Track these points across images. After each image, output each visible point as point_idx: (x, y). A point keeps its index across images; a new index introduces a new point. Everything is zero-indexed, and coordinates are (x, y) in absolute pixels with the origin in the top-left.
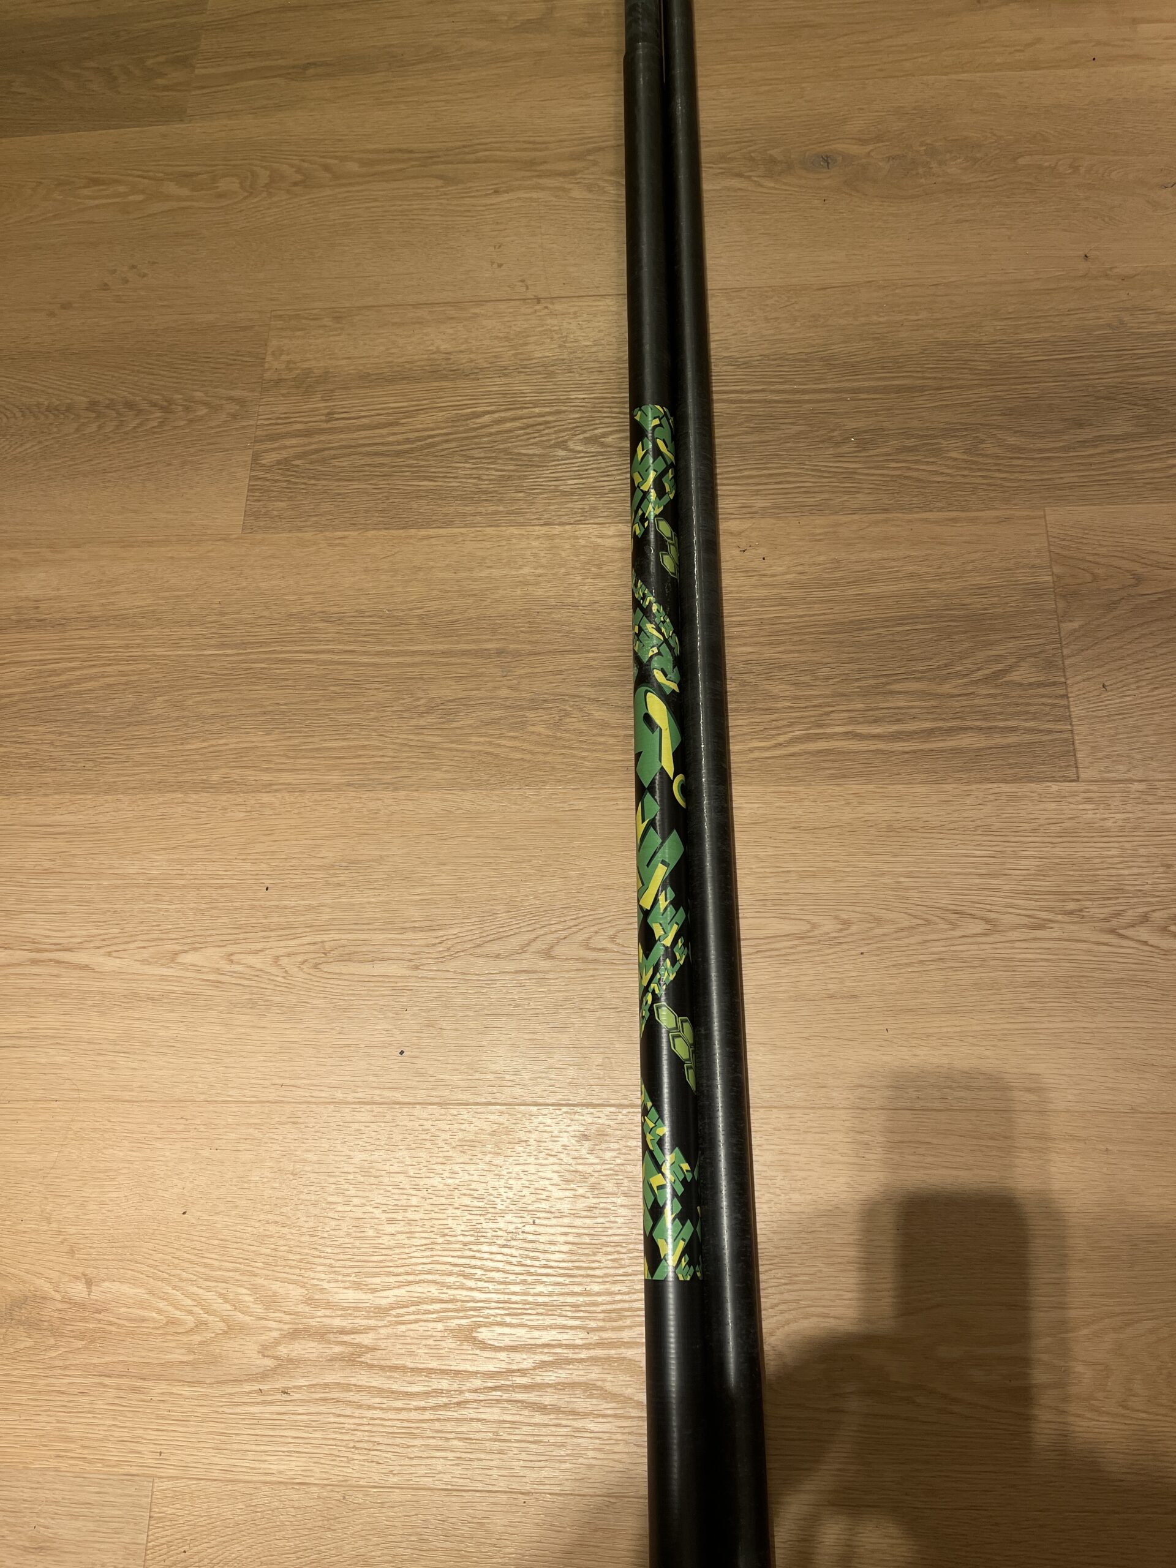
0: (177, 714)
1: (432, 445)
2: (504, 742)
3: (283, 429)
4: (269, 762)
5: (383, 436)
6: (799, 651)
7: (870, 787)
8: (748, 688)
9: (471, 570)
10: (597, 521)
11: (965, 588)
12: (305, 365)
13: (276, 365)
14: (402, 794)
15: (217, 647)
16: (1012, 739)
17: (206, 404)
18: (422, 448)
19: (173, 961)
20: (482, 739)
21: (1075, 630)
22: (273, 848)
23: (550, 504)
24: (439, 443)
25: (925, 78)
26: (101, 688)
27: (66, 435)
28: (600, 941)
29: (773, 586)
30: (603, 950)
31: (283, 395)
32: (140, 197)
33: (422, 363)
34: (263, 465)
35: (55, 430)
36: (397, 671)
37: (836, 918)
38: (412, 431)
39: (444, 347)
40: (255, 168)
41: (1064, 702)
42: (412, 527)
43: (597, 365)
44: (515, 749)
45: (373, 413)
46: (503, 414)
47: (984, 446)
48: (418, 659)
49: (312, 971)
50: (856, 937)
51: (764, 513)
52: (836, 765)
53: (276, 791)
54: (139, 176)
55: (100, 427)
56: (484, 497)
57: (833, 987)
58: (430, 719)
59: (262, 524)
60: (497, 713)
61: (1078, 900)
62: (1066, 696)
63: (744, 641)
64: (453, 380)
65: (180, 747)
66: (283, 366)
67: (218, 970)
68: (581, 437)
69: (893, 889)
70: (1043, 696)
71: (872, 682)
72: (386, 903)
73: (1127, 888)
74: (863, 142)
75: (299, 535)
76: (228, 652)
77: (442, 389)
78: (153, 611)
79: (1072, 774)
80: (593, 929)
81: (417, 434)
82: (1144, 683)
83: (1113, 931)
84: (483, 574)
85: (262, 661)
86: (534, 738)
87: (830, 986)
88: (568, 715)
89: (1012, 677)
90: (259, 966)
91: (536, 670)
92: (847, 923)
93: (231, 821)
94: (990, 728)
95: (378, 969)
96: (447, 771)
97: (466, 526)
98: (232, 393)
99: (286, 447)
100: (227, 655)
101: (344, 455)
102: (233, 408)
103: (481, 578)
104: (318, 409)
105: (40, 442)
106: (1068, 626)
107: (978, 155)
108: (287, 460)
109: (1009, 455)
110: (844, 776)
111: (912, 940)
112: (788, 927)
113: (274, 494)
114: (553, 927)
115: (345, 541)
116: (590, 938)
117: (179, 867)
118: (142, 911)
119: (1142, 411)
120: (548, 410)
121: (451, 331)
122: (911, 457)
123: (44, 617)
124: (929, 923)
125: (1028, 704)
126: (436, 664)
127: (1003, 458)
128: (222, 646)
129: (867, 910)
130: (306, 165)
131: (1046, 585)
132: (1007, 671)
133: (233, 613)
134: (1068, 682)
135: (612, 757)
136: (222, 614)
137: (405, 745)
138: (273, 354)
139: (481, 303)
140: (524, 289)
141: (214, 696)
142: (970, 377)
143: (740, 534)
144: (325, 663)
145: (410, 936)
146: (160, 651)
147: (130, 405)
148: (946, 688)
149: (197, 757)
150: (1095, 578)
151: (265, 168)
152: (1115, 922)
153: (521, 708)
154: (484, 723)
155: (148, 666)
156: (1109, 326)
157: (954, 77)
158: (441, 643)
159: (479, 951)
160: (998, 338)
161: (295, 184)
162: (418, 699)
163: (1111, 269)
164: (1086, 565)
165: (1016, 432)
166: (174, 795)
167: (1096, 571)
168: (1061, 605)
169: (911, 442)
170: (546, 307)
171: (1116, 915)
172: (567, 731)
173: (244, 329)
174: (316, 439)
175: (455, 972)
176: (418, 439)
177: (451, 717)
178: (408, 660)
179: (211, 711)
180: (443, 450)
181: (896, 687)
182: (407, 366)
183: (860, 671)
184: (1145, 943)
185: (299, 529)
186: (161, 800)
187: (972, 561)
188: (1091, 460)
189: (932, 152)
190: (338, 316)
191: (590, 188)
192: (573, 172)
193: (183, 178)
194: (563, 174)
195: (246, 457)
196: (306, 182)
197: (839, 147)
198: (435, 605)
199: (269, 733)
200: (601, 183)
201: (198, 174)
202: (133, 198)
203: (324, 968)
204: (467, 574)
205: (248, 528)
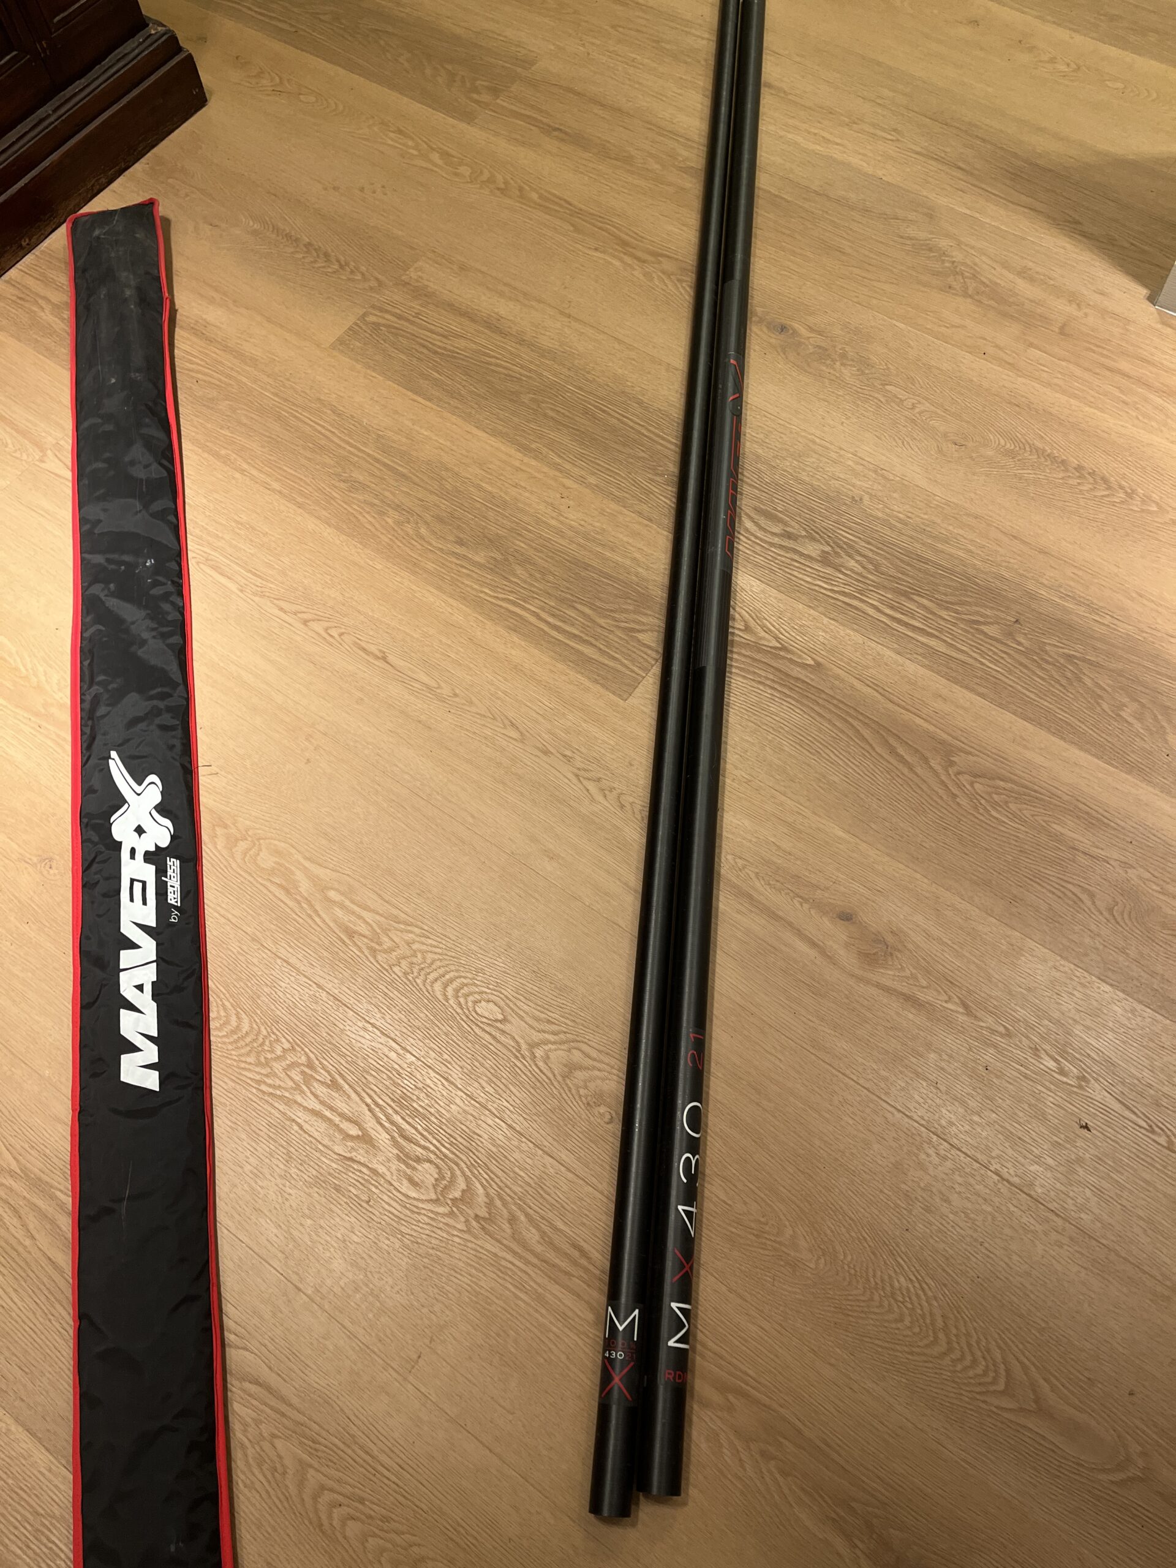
0: (229, 413)
1: (455, 357)
2: (367, 516)
3: (389, 308)
4: (253, 460)
5: (434, 339)
6: (546, 561)
7: (523, 643)
8: (506, 562)
9: (421, 427)
10: (504, 441)
12: (426, 283)
13: (413, 275)
14: (299, 510)
15: (272, 393)
16: (611, 663)
17: (363, 274)
18: (448, 356)
20: (358, 508)
23: (487, 419)
24: (459, 358)
28: (334, 632)
29: (562, 524)
30: (331, 636)
31: (403, 291)
32: (415, 152)
34: (366, 320)
36: (346, 454)
38: (451, 345)
39: (502, 312)
40: (485, 170)
42: (411, 391)
43: (571, 366)
44: (371, 523)
45: (441, 326)
46: (502, 363)
51: (589, 486)
52: (517, 624)
53: (245, 475)
56: (458, 397)
58: (342, 485)
59: (342, 348)
60: (376, 502)
63: (525, 541)
64: (492, 331)
66: (415, 277)
68: (531, 396)
70: (645, 653)
71: (569, 596)
72: (251, 555)
74: (811, 330)
75: (354, 363)
76: (277, 399)
77: (484, 333)
78: (257, 360)
80: (336, 625)
81: (452, 348)
83: (577, 776)
84: (425, 433)
85: (288, 413)
86: (383, 523)
88: (409, 523)
91: (412, 493)
94: (605, 651)
96: (330, 514)
97: (437, 405)
98: (380, 277)
99: (384, 318)
101: (408, 338)
102: (374, 284)
103: (423, 434)
104: (414, 308)
107: (867, 372)
108: (379, 324)
110: (515, 631)
111: (478, 721)
113: (359, 337)
114: (317, 613)
115: (374, 380)
116: (330, 627)
119: (827, 548)
120: (526, 373)
121: (512, 307)
124: (494, 719)
125: (634, 651)
126: (367, 461)
128: (276, 395)
129: (471, 696)
130: (512, 182)
132: (639, 631)
133: (294, 383)
135: (414, 556)
136: (288, 380)
137: (319, 489)
138: (416, 268)
139: (539, 301)
141: (253, 416)
143: (567, 488)
144: (316, 430)
145: (248, 574)
146: (245, 380)
147: (326, 255)
148: (602, 621)
151: (489, 171)
152: (582, 773)
153: (389, 506)
154: (365, 502)
155: (233, 384)
157: (895, 322)
158: (378, 453)
159: (275, 601)
160: (789, 470)
161: (498, 189)
162: (344, 473)
163: (882, 469)
170: (570, 322)
171: (586, 770)
172: (401, 529)
173: (412, 248)
174: (402, 322)
175: (256, 604)
176: (451, 351)
177: (353, 490)
178: (356, 452)
179: (245, 421)
180: (459, 363)
181: (579, 606)
182: (476, 312)
183: (568, 588)
184: (588, 790)
185: (357, 361)
189: (844, 356)
190: (463, 268)
191: (646, 274)
192: (644, 261)
193: (445, 155)
194: (638, 259)
195: (361, 312)
196: (504, 191)
197: (796, 326)
198: (390, 434)
199: (263, 447)
200: (654, 275)
201: (453, 157)
202: (411, 151)
203: (202, 566)
204: (418, 428)
205: (333, 347)
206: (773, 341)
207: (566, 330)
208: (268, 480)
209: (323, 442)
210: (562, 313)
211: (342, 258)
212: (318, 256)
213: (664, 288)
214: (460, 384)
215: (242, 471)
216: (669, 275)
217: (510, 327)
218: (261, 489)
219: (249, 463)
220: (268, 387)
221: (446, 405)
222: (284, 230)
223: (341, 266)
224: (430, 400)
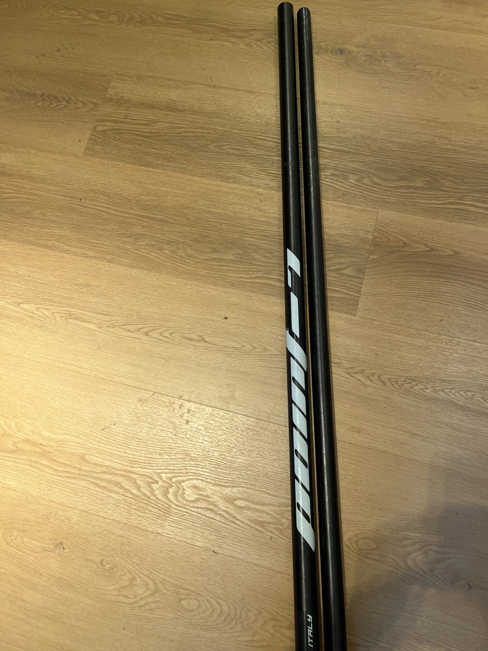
0: (42, 218)
1: (159, 136)
2: (153, 254)
3: (107, 118)
4: (70, 242)
5: (142, 129)
6: (269, 244)
8: (247, 254)
9: (159, 186)
10: (211, 178)
11: (338, 234)
12: (122, 95)
13: (111, 93)
14: (111, 265)
15: (62, 196)
17: (83, 103)
18: (156, 136)
19: (18, 306)
20: (146, 251)
21: (374, 259)
22: (62, 274)
23: (195, 168)
24: (162, 136)
25: (391, 24)
26: (19, 202)
27: (31, 104)
28: (166, 334)
29: (268, 217)
30: (166, 337)
31: (111, 105)
32: (80, 17)
33: (165, 103)
34: (97, 131)
35: (27, 102)
36: (123, 219)
37: (251, 345)
38: (154, 129)
39: (174, 98)
40: (125, 14)
41: (360, 285)
42: (143, 166)
43: (229, 117)
44: (157, 257)
45: (141, 119)
46: (188, 129)
47: (364, 180)
48: (131, 216)
49: (64, 321)
50: (256, 353)
51: (273, 188)
52: (269, 290)
53: (69, 253)
54: (82, 9)
55: (43, 104)
56: (172, 160)
57: (242, 369)
58: (129, 239)
59: (90, 153)
60: (154, 243)
61: (340, 359)
62: (362, 283)
63: (250, 236)
64: (174, 112)
65: (40, 230)
66: (114, 93)
67: (33, 312)
68: (215, 144)
69: (275, 339)
70: (353, 281)
72: (96, 302)
73: (360, 359)
74: (358, 47)
75: (102, 160)
76: (66, 199)
77: (169, 115)
78: (44, 178)
79: (354, 312)
80: (166, 329)
81: (155, 131)
82: (393, 285)
83: (349, 373)
84: (164, 189)
85: (77, 205)
86: (164, 255)
87: (241, 369)
88: (179, 249)
89: (345, 272)
90: (47, 314)
91: (172, 230)
92: (255, 348)
93: (51, 261)
95: (86, 325)
96: (130, 260)
97: (163, 170)
98: (93, 100)
99: (107, 126)
100: (65, 200)
101: (126, 133)
102: (92, 106)
103: (163, 191)
104: (122, 113)
105: (21, 105)
106: (372, 257)
107: (401, 61)
108: (105, 131)
109: (372, 185)
110: (271, 295)
112: (233, 344)
113: (97, 143)
114: (151, 325)
115: (118, 166)
116: (163, 332)
117: (29, 273)
118: (13, 286)
119: (429, 179)
120: (205, 131)
121: (178, 92)
122: (335, 178)
123: (5, 171)
125: (347, 283)
126: (137, 219)
127: (369, 186)
128: (65, 196)
129: (263, 345)
130: (144, 15)
131: (369, 239)
132: (344, 269)
133: (72, 185)
134: (365, 278)
135: (190, 269)
136: (68, 184)
137: (118, 247)
138: (112, 88)
139: (193, 83)
140: (210, 81)
141: (57, 214)
142: (368, 151)
143: (261, 195)
144: (98, 210)
145: (100, 316)
146: (42, 193)
147: (55, 97)
149: (45, 235)
150: (389, 240)
151: (129, 14)
152: (351, 371)
153: (163, 243)
154: (148, 245)
155: (37, 198)
156: (429, 142)
157: (403, 26)
158: (141, 212)
159: (123, 327)
160: (384, 138)
161: (138, 22)
162: (127, 231)
163: (438, 118)
164: (387, 235)
165: (378, 177)
166: (34, 247)
167: (390, 238)
168: (372, 248)
169: (337, 173)
170: (217, 90)
171: (352, 368)
172: (177, 255)
173: (104, 76)
174: (118, 124)
175: (112, 333)
176: (155, 133)
177: (137, 240)
178: (128, 215)
179: (54, 219)
180: (163, 139)
182: (159, 103)
184: (359, 380)
185: (103, 158)
186: (29, 247)
187: (345, 224)
188: (403, 194)
189: (384, 56)
190: (139, 78)
191: (247, 45)
192: (243, 37)
193: (98, 13)
194: (239, 37)
195: (92, 127)
196: (142, 22)
197: (348, 47)
198: (143, 197)
199: (72, 232)
200: (252, 44)
201: (104, 12)
202: (78, 17)
203: (69, 320)
204: (157, 188)
205: (85, 154)
206: (339, 61)
207: (216, 96)
208: (84, 251)
209: (105, 216)
210: (209, 86)
211: (65, 96)
212: (51, 100)
213: (262, 50)
214: (170, 151)
215: (67, 252)
216: (261, 41)
217: (183, 106)
218: (82, 258)
219: (68, 245)
220: (58, 193)
221: (168, 168)
222: (24, 91)
223: (67, 102)
224: (156, 168)
